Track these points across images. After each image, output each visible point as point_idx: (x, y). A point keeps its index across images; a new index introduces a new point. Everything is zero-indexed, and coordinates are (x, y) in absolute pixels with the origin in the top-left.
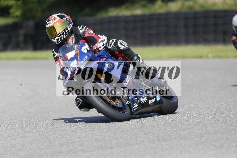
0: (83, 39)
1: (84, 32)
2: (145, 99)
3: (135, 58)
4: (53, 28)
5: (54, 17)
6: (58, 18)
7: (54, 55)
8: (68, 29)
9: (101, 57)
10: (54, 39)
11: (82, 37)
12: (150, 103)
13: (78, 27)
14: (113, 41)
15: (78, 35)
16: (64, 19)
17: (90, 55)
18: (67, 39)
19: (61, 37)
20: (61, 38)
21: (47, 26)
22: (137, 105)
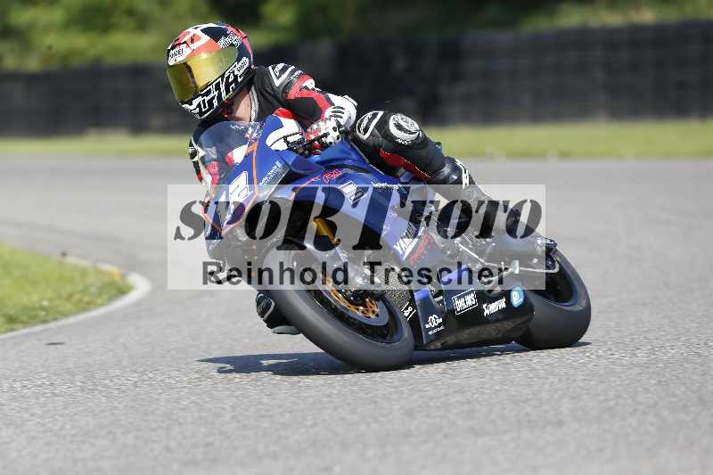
0: (284, 107)
1: (288, 86)
2: (470, 300)
3: (446, 170)
4: (185, 68)
5: (191, 34)
6: (205, 38)
7: (193, 155)
8: (236, 73)
9: (328, 165)
10: (191, 104)
11: (278, 101)
12: (487, 312)
13: (270, 68)
14: (374, 116)
15: (269, 93)
16: (223, 42)
17: (292, 158)
18: (233, 104)
19: (213, 98)
20: (210, 102)
21: (171, 62)
22: (441, 320)
